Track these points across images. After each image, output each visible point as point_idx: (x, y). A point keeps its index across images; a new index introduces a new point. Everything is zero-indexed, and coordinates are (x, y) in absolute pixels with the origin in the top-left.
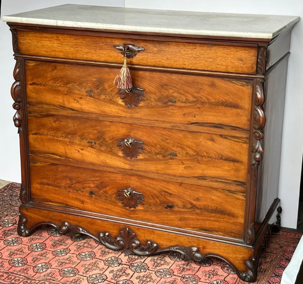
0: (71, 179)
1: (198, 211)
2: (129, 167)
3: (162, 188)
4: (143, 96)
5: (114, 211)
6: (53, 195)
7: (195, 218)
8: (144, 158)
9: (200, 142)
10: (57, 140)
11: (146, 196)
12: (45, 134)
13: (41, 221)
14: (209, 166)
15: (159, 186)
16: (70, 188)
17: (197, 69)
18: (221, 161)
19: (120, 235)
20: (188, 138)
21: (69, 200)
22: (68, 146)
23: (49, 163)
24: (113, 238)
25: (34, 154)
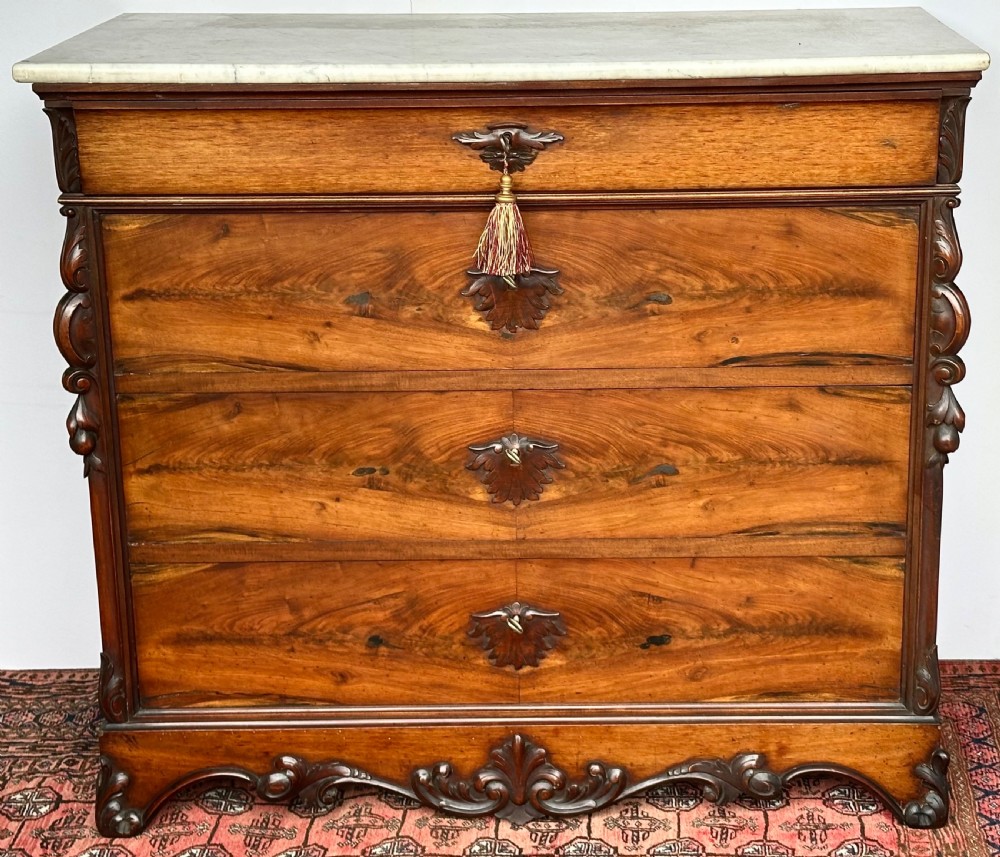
0: (295, 607)
1: (754, 638)
2: (510, 533)
3: (628, 583)
4: (555, 292)
5: (460, 689)
6: (228, 673)
7: (744, 661)
8: (564, 495)
9: (755, 418)
10: (238, 478)
11: (575, 618)
12: (192, 464)
13: (192, 769)
14: (786, 491)
15: (618, 580)
16: (292, 638)
17: (747, 185)
18: (825, 466)
19: (492, 762)
20: (712, 413)
21: (292, 681)
22: (282, 496)
23: (208, 566)
24: (465, 780)
25: (147, 541)
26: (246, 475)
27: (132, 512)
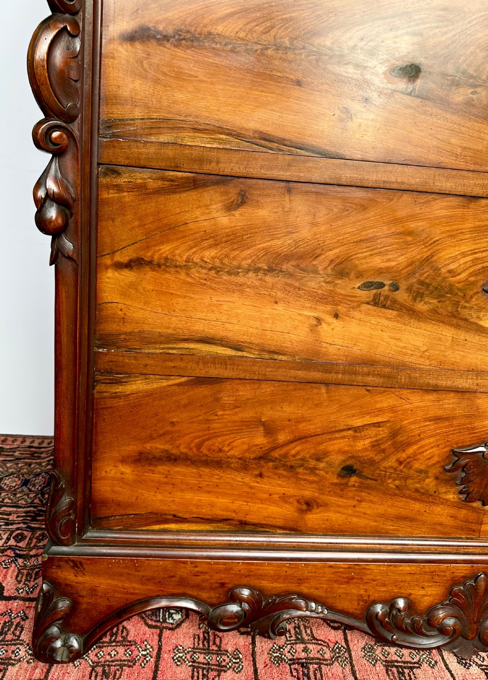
0: (270, 430)
5: (424, 522)
6: (188, 496)
10: (231, 283)
12: (181, 260)
13: (141, 597)
16: (262, 462)
21: (255, 507)
22: (276, 306)
23: (183, 379)
24: (420, 614)
25: (118, 348)
26: (240, 279)
27: (104, 313)
